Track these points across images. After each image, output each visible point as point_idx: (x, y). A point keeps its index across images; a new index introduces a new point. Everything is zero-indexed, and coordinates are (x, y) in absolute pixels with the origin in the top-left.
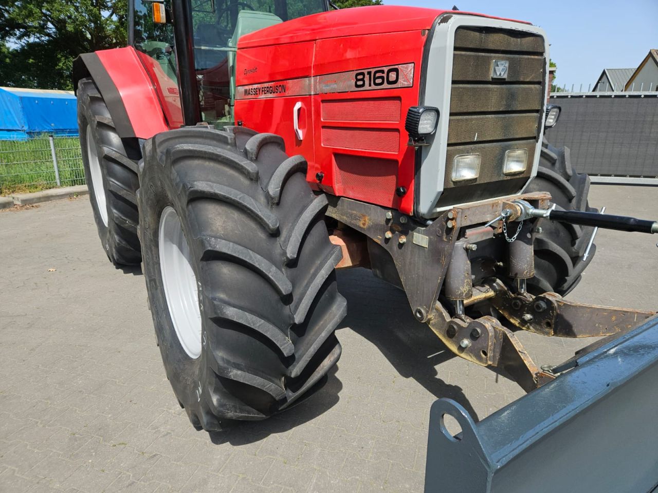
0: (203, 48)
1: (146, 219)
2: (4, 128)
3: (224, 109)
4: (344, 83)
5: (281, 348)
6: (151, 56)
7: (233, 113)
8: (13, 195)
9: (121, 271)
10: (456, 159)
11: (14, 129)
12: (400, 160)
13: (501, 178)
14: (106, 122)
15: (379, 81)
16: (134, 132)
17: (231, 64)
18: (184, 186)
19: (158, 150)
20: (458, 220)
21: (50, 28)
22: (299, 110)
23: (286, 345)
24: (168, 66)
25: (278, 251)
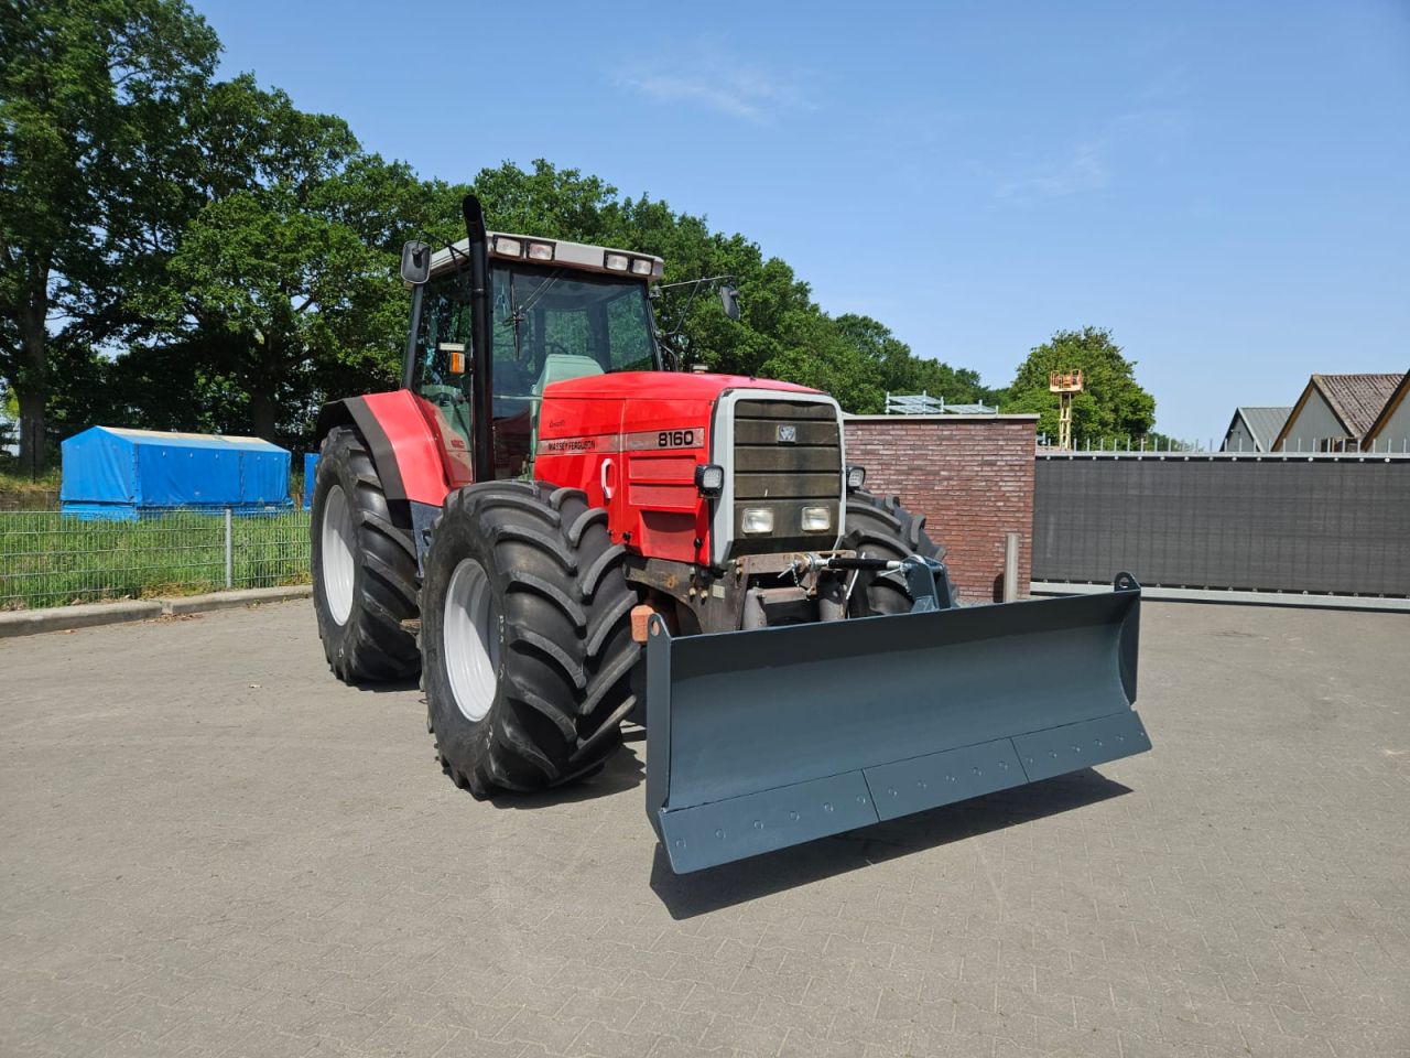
0: (502, 397)
1: (435, 579)
2: (94, 499)
3: (521, 466)
4: (649, 442)
5: (574, 678)
6: (432, 402)
7: (533, 470)
8: (162, 599)
9: (355, 689)
10: (746, 512)
11: (115, 500)
12: (697, 512)
13: (800, 535)
14: (370, 481)
15: (678, 441)
16: (405, 492)
17: (534, 414)
18: (494, 529)
19: (465, 502)
20: (745, 566)
21: (190, 324)
22: (608, 467)
23: (578, 675)
24: (454, 418)
25: (574, 589)
